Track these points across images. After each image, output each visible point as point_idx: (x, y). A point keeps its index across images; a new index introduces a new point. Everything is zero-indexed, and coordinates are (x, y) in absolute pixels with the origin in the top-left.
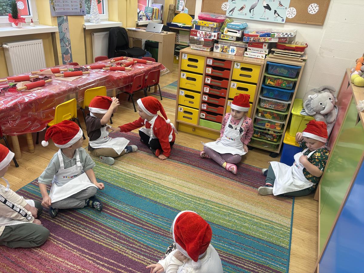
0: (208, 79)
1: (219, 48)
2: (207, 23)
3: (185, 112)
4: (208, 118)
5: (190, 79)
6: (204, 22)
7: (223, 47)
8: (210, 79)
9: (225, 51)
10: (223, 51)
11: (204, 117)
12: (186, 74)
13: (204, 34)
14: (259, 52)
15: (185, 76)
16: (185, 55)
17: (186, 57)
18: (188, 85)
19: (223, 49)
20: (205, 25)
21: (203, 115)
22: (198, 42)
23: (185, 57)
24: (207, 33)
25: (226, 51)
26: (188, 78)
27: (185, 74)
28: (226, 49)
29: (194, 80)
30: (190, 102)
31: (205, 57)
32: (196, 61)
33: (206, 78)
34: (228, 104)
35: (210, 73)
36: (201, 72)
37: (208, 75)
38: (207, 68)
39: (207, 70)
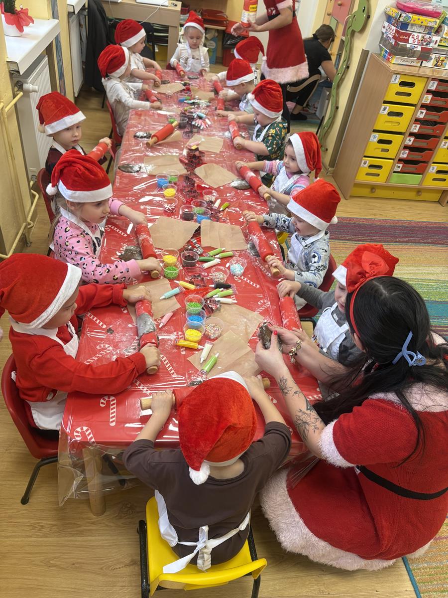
0: (423, 111)
1: (432, 61)
2: (426, 20)
3: (371, 166)
4: (405, 170)
5: (392, 114)
6: (421, 17)
7: (439, 58)
8: (425, 111)
9: (440, 64)
10: (436, 64)
11: (399, 170)
12: (390, 108)
13: (420, 39)
15: (387, 110)
16: (396, 76)
17: (398, 80)
18: (387, 124)
19: (438, 62)
20: (422, 22)
21: (399, 167)
22: (410, 53)
23: (395, 79)
24: (425, 37)
25: (442, 64)
26: (391, 114)
27: (388, 108)
28: (442, 61)
29: (399, 114)
30: (383, 150)
31: (428, 78)
32: (411, 85)
33: (420, 110)
34: (442, 145)
35: (428, 102)
36: (415, 102)
37: (423, 106)
38: (426, 96)
39: (425, 98)
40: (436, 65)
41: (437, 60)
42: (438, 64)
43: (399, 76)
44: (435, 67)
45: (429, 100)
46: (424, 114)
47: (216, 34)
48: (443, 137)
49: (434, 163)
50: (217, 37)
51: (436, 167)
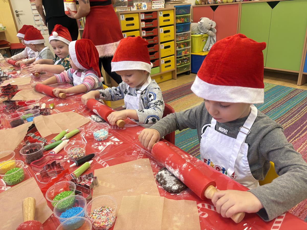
0: (144, 32)
1: (135, 7)
7: (138, 5)
8: (145, 32)
14: (160, 3)
15: (126, 36)
16: (122, 16)
17: (124, 18)
19: (138, 7)
22: (123, 4)
23: (123, 18)
27: (126, 34)
28: (140, 6)
31: (138, 13)
32: (132, 19)
33: (142, 32)
34: (161, 47)
35: (144, 26)
36: (138, 28)
37: (143, 29)
38: (142, 23)
39: (142, 24)
40: (138, 9)
41: (137, 6)
42: (139, 8)
43: (123, 16)
44: (138, 10)
45: (144, 25)
46: (145, 33)
47: (5, 52)
48: (160, 43)
49: (162, 58)
50: (6, 53)
51: (163, 60)
